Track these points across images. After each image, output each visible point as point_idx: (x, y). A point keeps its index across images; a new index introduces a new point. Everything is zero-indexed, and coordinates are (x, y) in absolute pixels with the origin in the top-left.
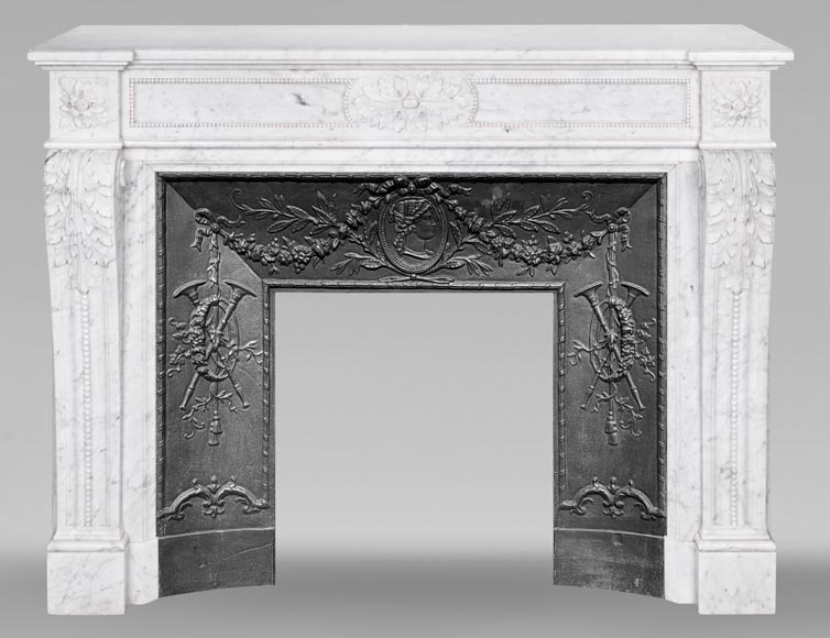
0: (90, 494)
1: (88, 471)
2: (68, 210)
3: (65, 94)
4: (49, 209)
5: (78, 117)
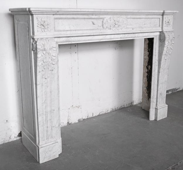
0: (47, 131)
1: (47, 126)
2: (45, 55)
3: (38, 22)
4: (39, 55)
5: (44, 28)
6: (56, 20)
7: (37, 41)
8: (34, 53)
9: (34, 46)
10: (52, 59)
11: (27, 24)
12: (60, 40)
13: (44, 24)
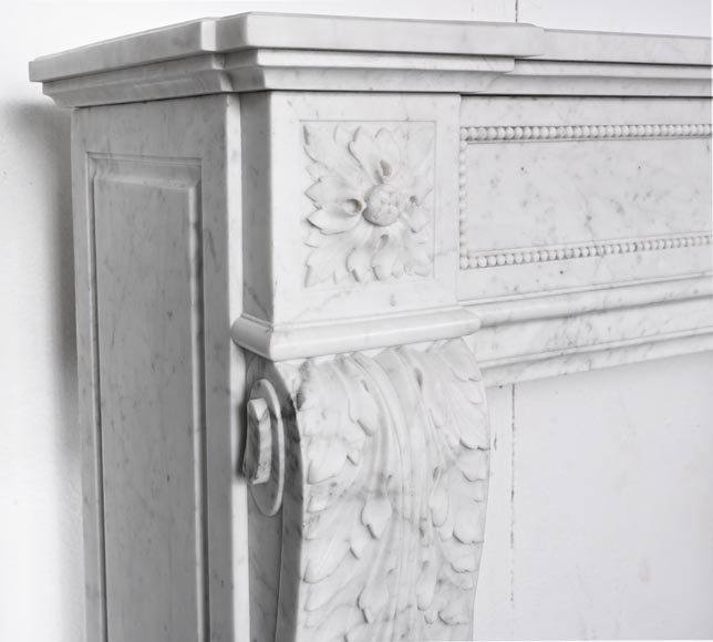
2: (382, 547)
3: (318, 172)
4: (319, 556)
5: (370, 246)
6: (475, 150)
7: (299, 396)
8: (254, 508)
9: (265, 445)
10: (449, 574)
11: (192, 192)
12: (495, 346)
13: (375, 203)
